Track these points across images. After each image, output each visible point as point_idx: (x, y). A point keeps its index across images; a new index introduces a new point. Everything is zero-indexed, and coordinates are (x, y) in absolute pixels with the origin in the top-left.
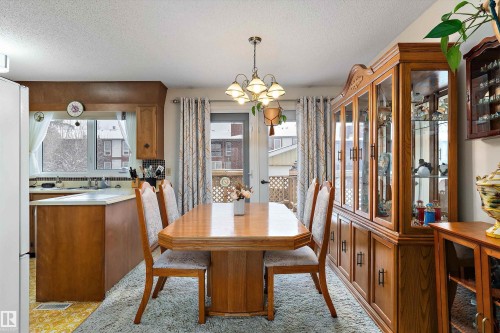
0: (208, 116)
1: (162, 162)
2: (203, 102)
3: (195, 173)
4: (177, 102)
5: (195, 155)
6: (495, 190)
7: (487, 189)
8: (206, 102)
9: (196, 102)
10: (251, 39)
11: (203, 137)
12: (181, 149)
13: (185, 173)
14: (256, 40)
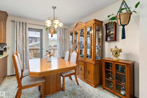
0: (27, 29)
1: (6, 44)
2: (26, 24)
3: (22, 49)
4: (13, 21)
5: (22, 42)
6: (116, 51)
7: (115, 51)
8: (27, 24)
9: (23, 23)
10: (53, 7)
11: (26, 36)
12: (16, 40)
13: (18, 49)
14: (54, 8)
